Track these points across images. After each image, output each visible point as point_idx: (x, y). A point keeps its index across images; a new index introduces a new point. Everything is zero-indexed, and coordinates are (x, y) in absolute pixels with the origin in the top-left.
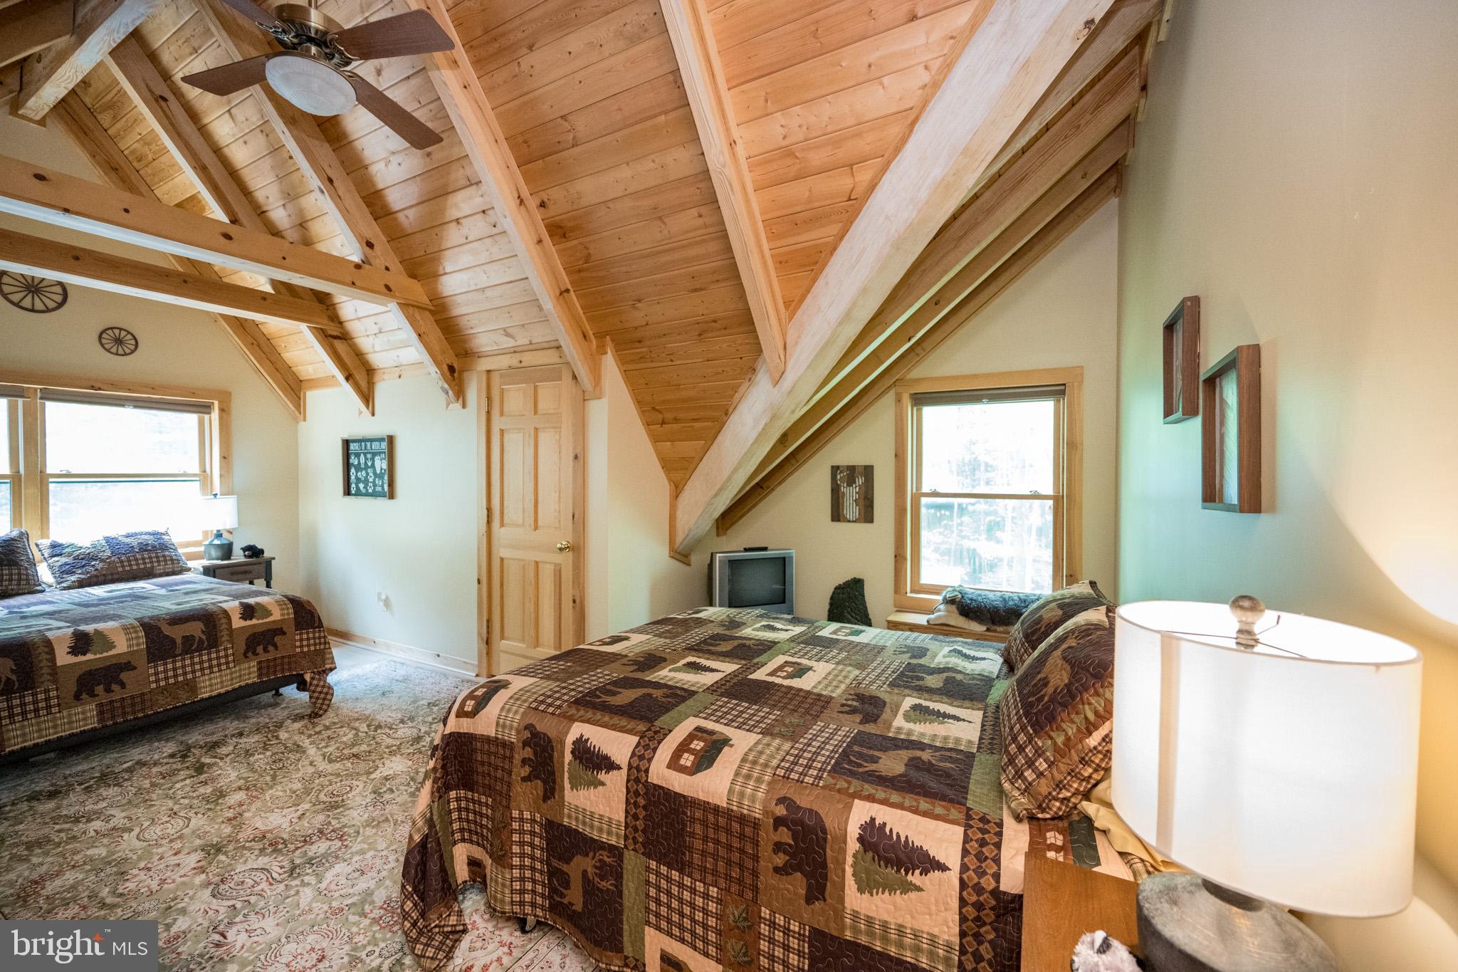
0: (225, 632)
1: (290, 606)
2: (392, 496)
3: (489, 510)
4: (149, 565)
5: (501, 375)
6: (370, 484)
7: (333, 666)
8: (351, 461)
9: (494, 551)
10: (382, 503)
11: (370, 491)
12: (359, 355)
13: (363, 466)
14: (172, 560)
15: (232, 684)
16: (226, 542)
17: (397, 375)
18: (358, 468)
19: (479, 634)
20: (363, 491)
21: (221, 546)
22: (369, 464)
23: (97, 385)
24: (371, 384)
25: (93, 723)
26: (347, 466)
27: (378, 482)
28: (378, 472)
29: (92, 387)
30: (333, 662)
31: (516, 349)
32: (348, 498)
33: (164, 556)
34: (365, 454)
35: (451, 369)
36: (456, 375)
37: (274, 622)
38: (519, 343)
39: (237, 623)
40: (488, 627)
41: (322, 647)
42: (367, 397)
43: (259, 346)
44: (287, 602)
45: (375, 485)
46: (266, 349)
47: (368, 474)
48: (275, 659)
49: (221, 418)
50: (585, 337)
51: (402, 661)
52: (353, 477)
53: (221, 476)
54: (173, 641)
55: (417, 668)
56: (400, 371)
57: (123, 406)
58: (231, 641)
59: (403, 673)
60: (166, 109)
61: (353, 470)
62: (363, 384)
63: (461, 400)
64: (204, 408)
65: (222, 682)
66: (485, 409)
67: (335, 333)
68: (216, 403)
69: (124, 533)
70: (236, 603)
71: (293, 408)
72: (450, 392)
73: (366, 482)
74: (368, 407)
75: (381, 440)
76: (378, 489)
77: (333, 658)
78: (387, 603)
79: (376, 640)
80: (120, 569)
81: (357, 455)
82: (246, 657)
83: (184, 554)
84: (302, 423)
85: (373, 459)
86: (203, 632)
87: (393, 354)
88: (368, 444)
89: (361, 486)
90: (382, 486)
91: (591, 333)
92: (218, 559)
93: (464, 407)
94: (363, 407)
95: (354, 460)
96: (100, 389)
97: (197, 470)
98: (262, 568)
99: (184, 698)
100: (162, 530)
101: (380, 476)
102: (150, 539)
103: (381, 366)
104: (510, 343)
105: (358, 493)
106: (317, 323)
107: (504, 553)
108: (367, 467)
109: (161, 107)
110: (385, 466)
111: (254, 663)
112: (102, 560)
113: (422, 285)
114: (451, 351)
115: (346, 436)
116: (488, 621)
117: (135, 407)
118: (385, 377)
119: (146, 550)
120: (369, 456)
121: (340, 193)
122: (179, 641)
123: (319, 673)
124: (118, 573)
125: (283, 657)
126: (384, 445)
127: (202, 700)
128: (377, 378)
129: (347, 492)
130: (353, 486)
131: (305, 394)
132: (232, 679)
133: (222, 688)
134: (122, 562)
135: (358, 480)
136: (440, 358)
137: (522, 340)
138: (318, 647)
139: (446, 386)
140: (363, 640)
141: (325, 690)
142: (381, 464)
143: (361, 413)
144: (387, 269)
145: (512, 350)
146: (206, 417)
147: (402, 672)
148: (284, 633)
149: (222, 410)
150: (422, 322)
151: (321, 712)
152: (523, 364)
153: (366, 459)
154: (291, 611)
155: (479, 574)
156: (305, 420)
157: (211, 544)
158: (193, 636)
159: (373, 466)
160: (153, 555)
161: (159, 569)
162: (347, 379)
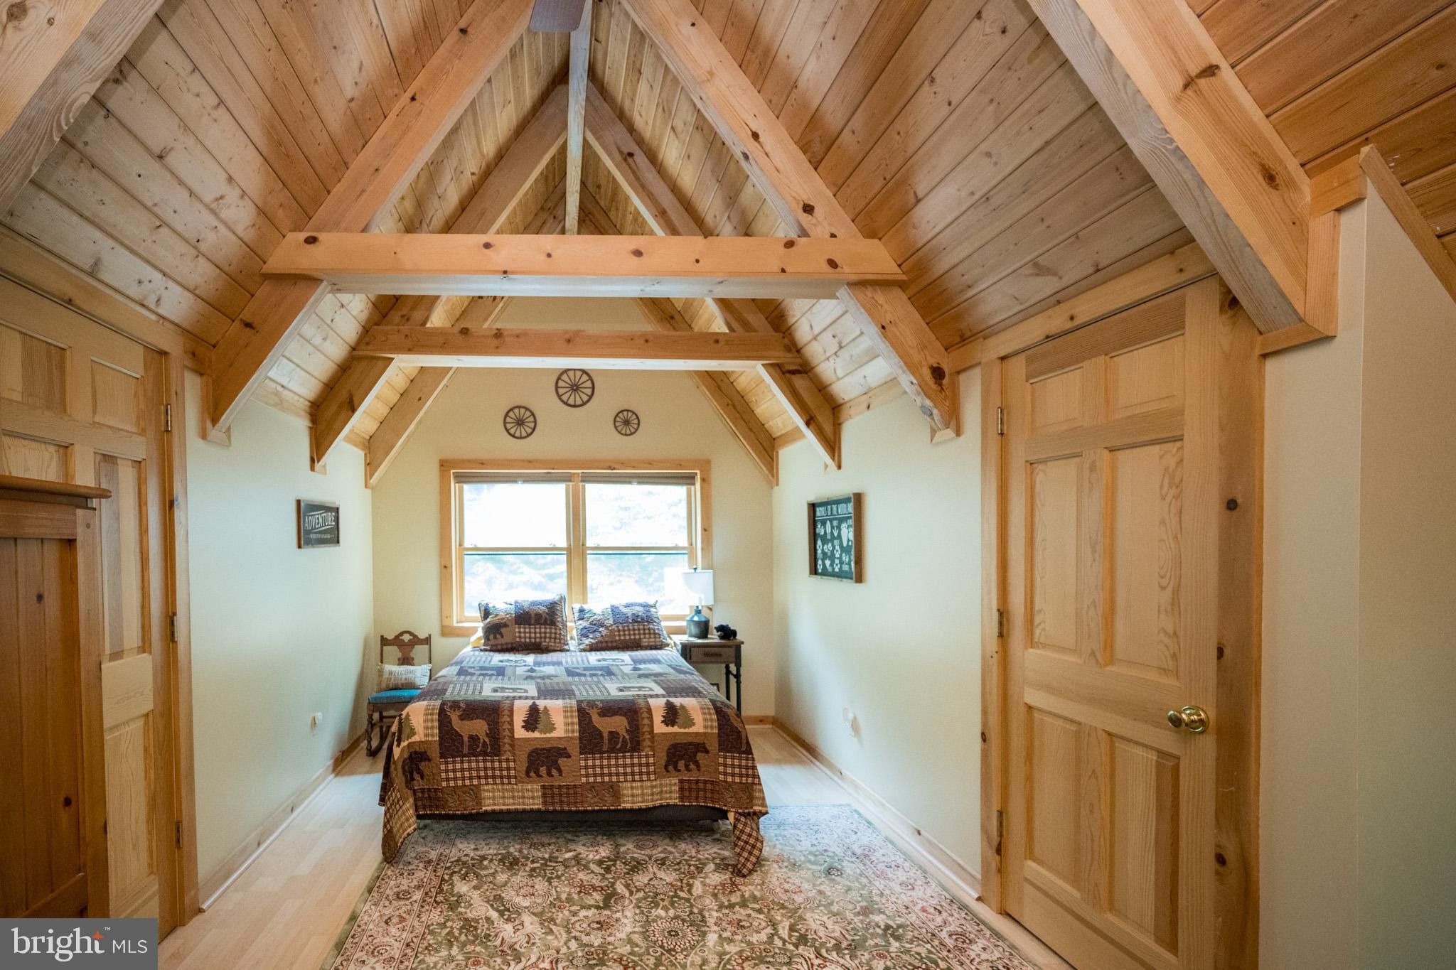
0: (647, 736)
1: (715, 717)
2: (859, 578)
3: (1003, 615)
4: (637, 637)
5: (1029, 361)
6: (837, 561)
7: (763, 810)
8: (818, 531)
9: (1013, 689)
10: (848, 586)
11: (837, 570)
12: (822, 390)
13: (829, 537)
14: (655, 634)
15: (652, 801)
16: (703, 619)
17: (865, 405)
18: (825, 541)
19: (984, 829)
20: (830, 569)
21: (698, 624)
22: (836, 534)
23: (613, 465)
24: (837, 426)
25: (537, 805)
26: (814, 537)
27: (845, 558)
28: (845, 545)
29: (610, 468)
30: (764, 805)
31: (1059, 296)
32: (815, 579)
33: (649, 629)
34: (831, 521)
35: (938, 373)
36: (945, 382)
37: (697, 734)
38: (1067, 280)
39: (659, 728)
40: (1001, 824)
41: (750, 780)
42: (832, 445)
43: (734, 406)
44: (713, 711)
45: (841, 563)
46: (739, 408)
47: (834, 547)
48: (697, 782)
49: (702, 488)
50: (1270, 178)
51: (870, 818)
52: (819, 552)
53: (702, 549)
54: (600, 734)
55: (887, 839)
56: (869, 396)
57: (630, 483)
58: (652, 748)
59: (865, 841)
60: (633, 164)
61: (819, 543)
62: (828, 428)
63: (953, 423)
64: (688, 479)
65: (643, 794)
66: (995, 428)
67: (793, 368)
68: (698, 472)
69: (624, 602)
70: (663, 701)
71: (767, 472)
72: (935, 412)
73: (832, 558)
74: (833, 460)
75: (847, 500)
76: (846, 568)
77: (763, 799)
78: (855, 726)
79: (843, 771)
80: (617, 638)
81: (824, 523)
82: (668, 771)
83: (666, 627)
84: (776, 488)
85: (839, 528)
86: (627, 731)
87: (858, 376)
88: (834, 507)
89: (828, 562)
90: (849, 564)
91: (1292, 164)
92: (695, 637)
93: (958, 433)
94: (826, 458)
95: (820, 530)
96: (614, 469)
97: (685, 544)
98: (732, 652)
99: (608, 804)
100: (651, 602)
101: (845, 550)
102: (640, 610)
103: (847, 398)
104: (1047, 286)
105: (825, 573)
106: (775, 358)
107: (1033, 697)
108: (833, 538)
109: (629, 165)
110: (851, 537)
111: (675, 781)
112: (607, 628)
113: (884, 245)
114: (938, 344)
115: (812, 499)
116: (1001, 813)
117: (639, 483)
118: (852, 412)
119: (637, 622)
120: (835, 523)
121: (768, 149)
122: (606, 735)
123: (747, 815)
124: (616, 641)
125: (705, 782)
126: (850, 507)
127: (625, 810)
128: (845, 413)
129: (814, 571)
130: (820, 562)
131: (777, 452)
132: (652, 794)
133: (643, 802)
134: (619, 631)
135: (824, 553)
136: (917, 357)
137: (1073, 271)
138: (744, 780)
139: (928, 403)
140: (830, 765)
141: (752, 841)
142: (847, 534)
143: (826, 466)
144: (833, 236)
145: (1053, 300)
146: (693, 487)
147: (865, 837)
148: (707, 752)
149: (703, 480)
150: (886, 307)
151: (745, 871)
152: (1077, 322)
153: (832, 527)
154: (715, 724)
155: (985, 724)
156: (777, 485)
157: (692, 620)
158: (618, 734)
159: (839, 536)
160: (641, 627)
161: (645, 642)
162: (808, 424)
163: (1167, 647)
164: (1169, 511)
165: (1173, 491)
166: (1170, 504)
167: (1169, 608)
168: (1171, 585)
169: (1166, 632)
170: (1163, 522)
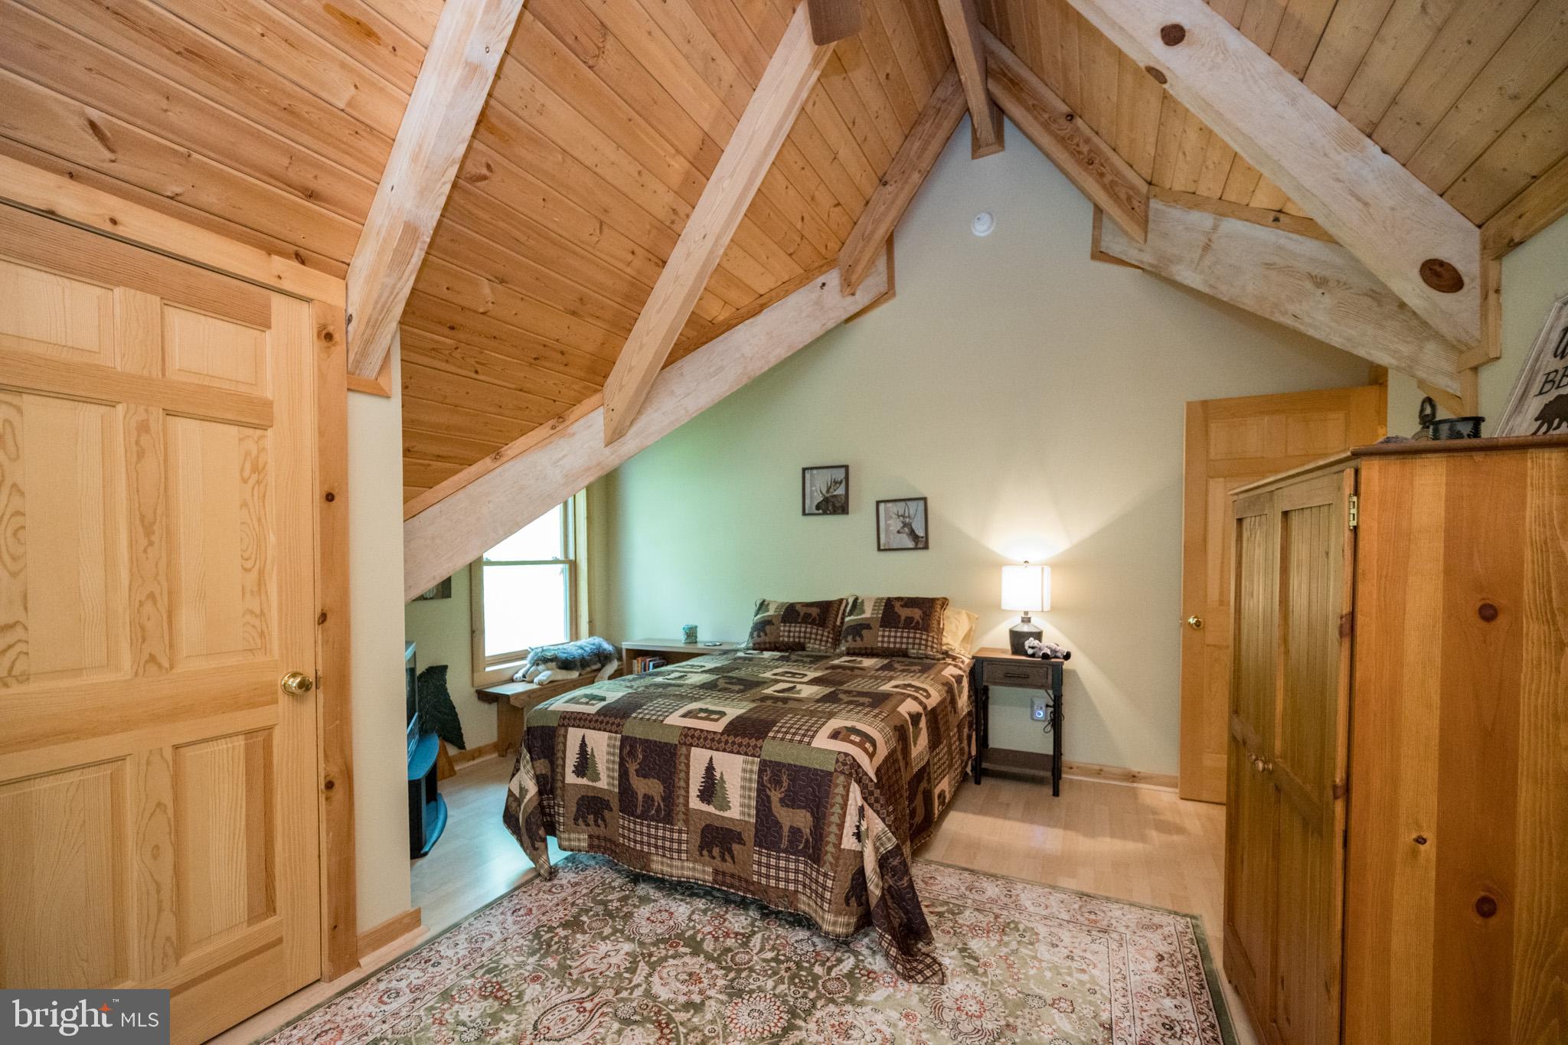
163: (254, 626)
164: (253, 495)
165: (255, 477)
166: (253, 488)
167: (255, 589)
168: (257, 566)
169: (252, 612)
170: (244, 505)
